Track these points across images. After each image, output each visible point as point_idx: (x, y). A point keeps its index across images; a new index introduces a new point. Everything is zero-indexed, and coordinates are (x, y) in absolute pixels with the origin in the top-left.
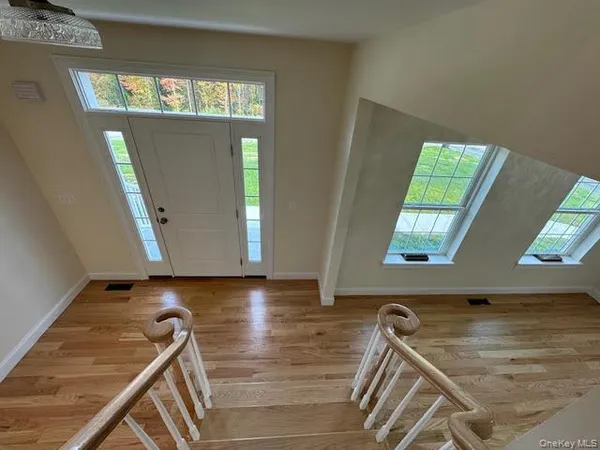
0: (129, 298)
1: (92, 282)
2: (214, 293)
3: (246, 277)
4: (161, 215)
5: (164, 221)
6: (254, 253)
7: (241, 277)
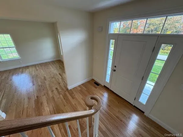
0: (97, 88)
1: (93, 79)
2: (118, 103)
3: (134, 106)
4: (115, 68)
5: (115, 71)
6: (143, 99)
7: (132, 105)
